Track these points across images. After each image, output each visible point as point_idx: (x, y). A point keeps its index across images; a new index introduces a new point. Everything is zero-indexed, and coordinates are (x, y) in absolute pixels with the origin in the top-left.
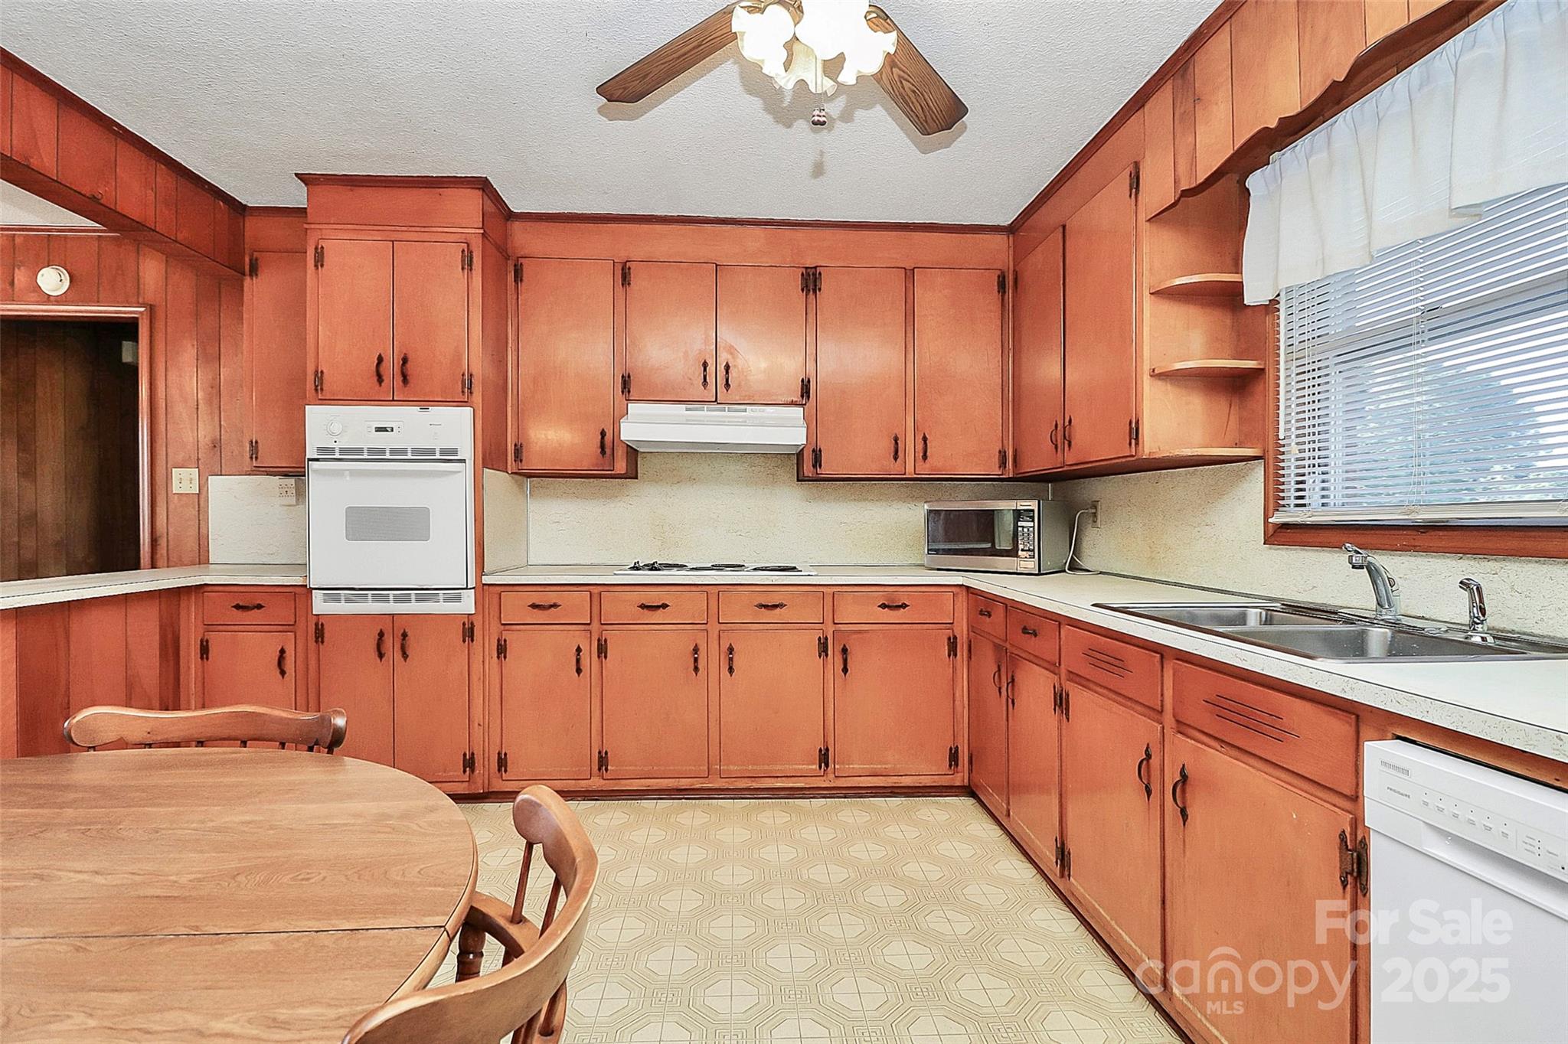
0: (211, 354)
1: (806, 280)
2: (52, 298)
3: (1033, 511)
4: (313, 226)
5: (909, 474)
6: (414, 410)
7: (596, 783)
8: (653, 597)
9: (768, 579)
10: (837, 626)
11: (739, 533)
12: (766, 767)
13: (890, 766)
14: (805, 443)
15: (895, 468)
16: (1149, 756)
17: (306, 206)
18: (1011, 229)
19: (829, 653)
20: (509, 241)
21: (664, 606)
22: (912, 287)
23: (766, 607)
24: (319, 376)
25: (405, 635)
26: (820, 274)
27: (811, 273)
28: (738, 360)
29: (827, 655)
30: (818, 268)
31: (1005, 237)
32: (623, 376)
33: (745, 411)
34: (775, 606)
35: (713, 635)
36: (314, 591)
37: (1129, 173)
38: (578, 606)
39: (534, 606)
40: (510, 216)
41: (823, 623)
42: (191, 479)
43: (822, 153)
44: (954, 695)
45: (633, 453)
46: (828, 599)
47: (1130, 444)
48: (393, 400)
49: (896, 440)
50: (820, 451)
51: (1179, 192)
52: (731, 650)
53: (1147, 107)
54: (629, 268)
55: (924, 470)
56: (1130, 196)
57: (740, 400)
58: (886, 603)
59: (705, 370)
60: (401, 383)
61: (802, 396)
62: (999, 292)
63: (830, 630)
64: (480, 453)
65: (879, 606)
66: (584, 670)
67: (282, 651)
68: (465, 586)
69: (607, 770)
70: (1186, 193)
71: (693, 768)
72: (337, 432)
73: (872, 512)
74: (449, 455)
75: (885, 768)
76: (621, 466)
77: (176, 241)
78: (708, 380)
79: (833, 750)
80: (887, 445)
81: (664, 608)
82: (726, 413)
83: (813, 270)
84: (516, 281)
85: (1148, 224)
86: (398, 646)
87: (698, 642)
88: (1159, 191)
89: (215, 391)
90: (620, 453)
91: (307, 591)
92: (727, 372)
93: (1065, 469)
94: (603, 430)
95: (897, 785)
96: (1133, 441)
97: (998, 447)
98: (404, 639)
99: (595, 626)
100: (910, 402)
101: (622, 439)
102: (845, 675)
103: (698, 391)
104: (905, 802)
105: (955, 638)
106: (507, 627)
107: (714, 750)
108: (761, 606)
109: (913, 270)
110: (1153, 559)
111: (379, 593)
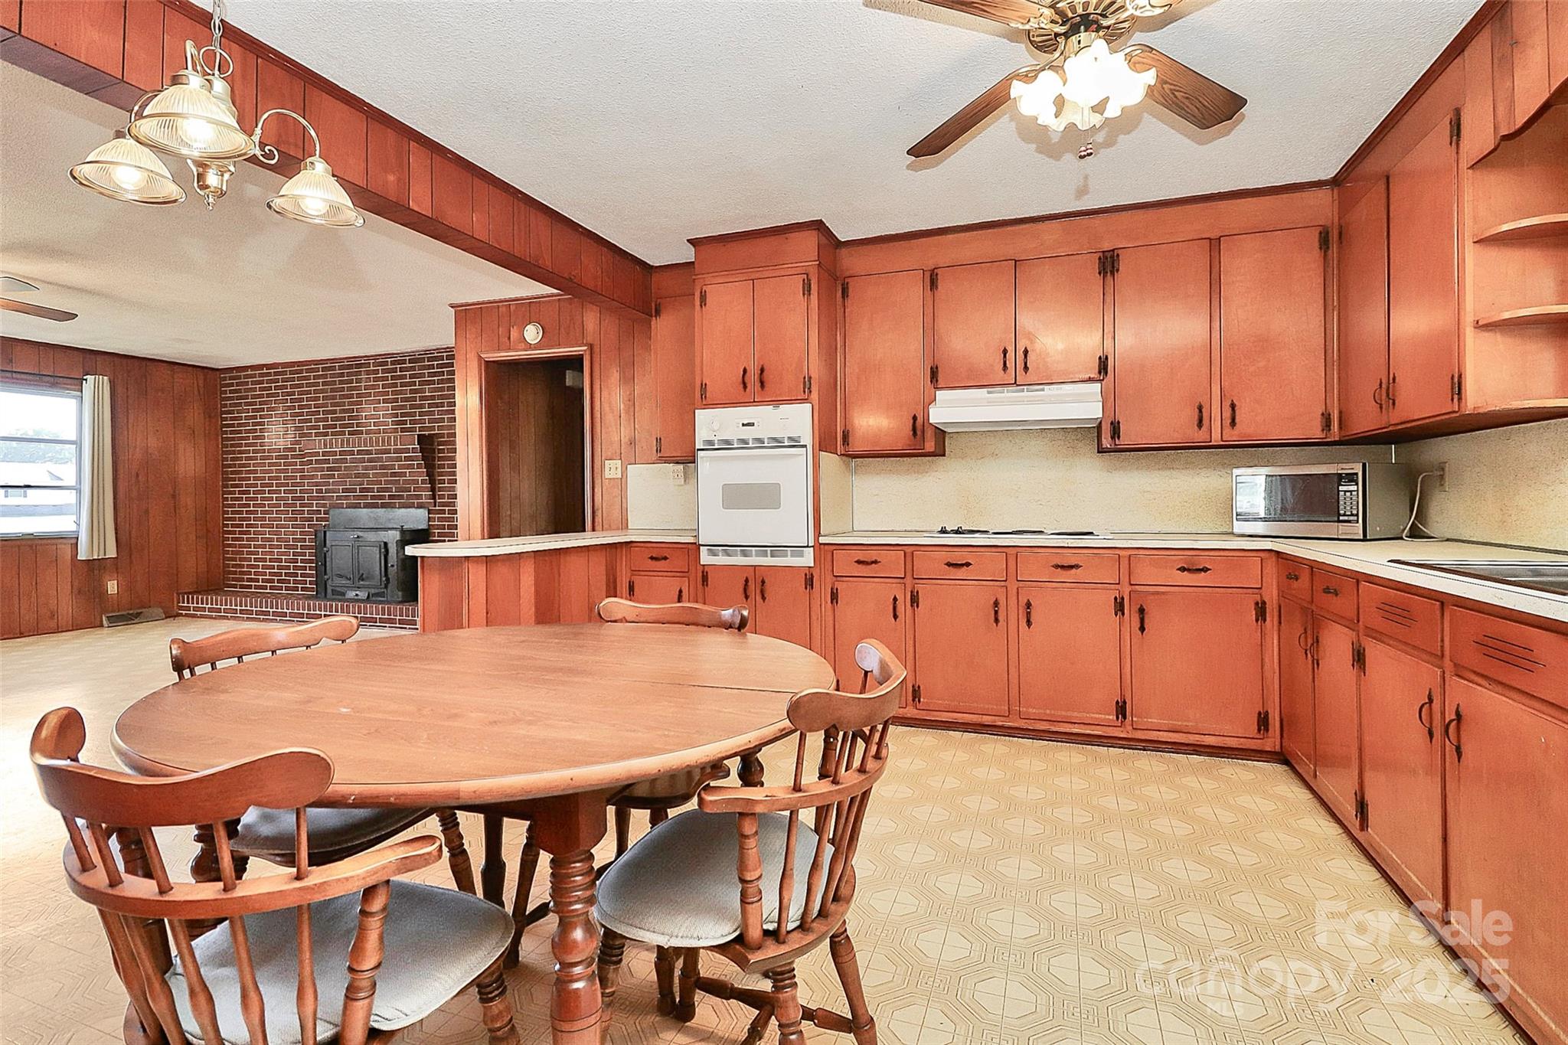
0: (628, 379)
1: (1104, 263)
2: (532, 346)
3: (1357, 474)
4: (699, 276)
5: (1215, 441)
6: (769, 409)
7: (911, 712)
8: (958, 557)
9: (1063, 542)
10: (1133, 587)
11: (1040, 502)
12: (1064, 713)
13: (1191, 724)
14: (1101, 416)
15: (1200, 436)
16: (1431, 701)
17: (693, 260)
18: (1336, 182)
19: (1125, 611)
20: (838, 266)
21: (968, 564)
22: (1218, 256)
23: (1063, 567)
24: (704, 388)
25: (763, 582)
26: (1118, 255)
27: (1109, 256)
28: (1036, 344)
29: (1123, 614)
30: (1116, 251)
31: (1329, 191)
32: (931, 368)
33: (1043, 390)
34: (1071, 567)
35: (1013, 591)
36: (701, 548)
37: (1449, 120)
38: (894, 564)
39: (859, 562)
40: (839, 244)
41: (1119, 584)
42: (616, 468)
43: (1086, 177)
44: (1262, 659)
45: (940, 434)
46: (1124, 563)
47: (1452, 400)
48: (754, 402)
49: (1200, 409)
50: (1119, 422)
51: (1499, 138)
52: (1029, 605)
53: (1466, 53)
54: (937, 274)
55: (1232, 436)
56: (1451, 144)
57: (1038, 380)
58: (1185, 566)
59: (1005, 356)
60: (760, 389)
61: (1100, 373)
62: (1321, 248)
63: (1126, 590)
64: (818, 439)
65: (1178, 569)
66: (900, 616)
67: (681, 591)
68: (806, 545)
69: (919, 701)
70: (1506, 138)
71: (995, 707)
72: (716, 428)
73: (1178, 480)
74: (795, 443)
75: (1187, 726)
76: (930, 446)
77: (613, 300)
78: (1008, 365)
79: (1130, 702)
80: (1190, 415)
81: (967, 566)
82: (1025, 393)
83: (1112, 253)
84: (843, 297)
85: (1470, 171)
86: (758, 591)
87: (998, 596)
88: (1479, 136)
89: (631, 403)
90: (929, 434)
91: (697, 546)
92: (1026, 356)
93: (1391, 428)
94: (915, 415)
95: (1199, 743)
96: (1456, 397)
97: (1320, 409)
98: (763, 585)
99: (909, 580)
100: (1216, 369)
101: (931, 421)
102: (1142, 634)
103: (999, 375)
104: (1209, 761)
105: (1264, 603)
106: (839, 579)
107: (1014, 691)
108: (1057, 566)
109: (1219, 239)
110: (1505, 522)
111: (744, 549)
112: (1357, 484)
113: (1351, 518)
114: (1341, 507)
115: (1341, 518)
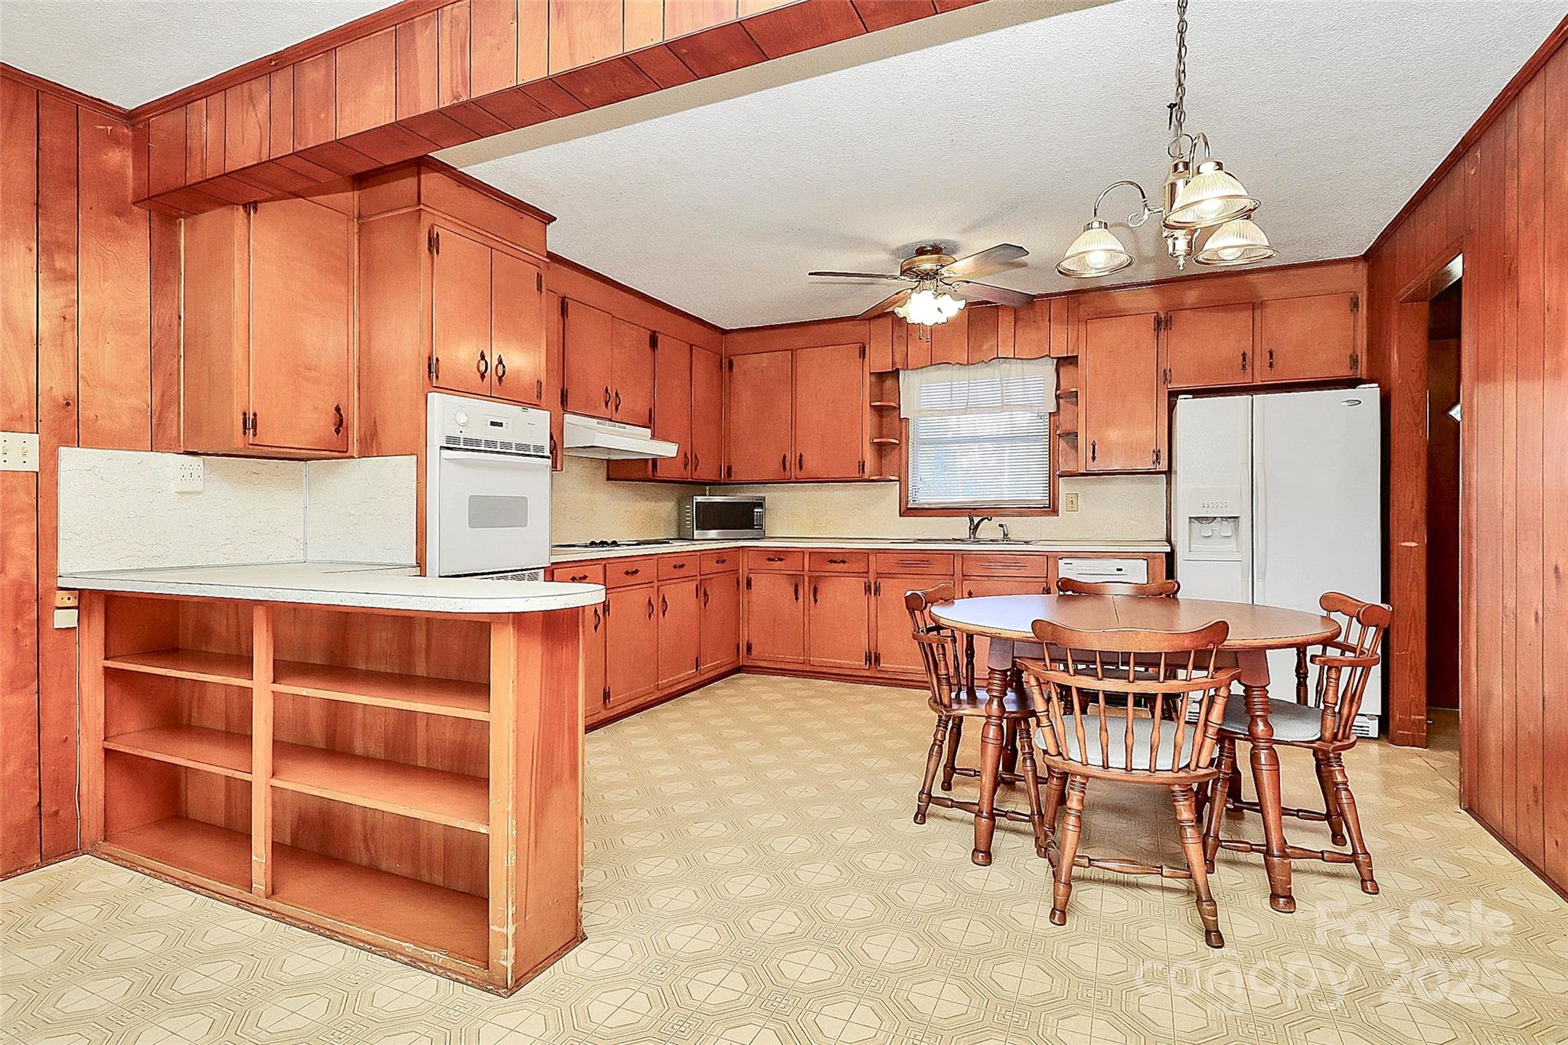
112: (763, 508)
113: (761, 527)
114: (755, 521)
115: (756, 527)
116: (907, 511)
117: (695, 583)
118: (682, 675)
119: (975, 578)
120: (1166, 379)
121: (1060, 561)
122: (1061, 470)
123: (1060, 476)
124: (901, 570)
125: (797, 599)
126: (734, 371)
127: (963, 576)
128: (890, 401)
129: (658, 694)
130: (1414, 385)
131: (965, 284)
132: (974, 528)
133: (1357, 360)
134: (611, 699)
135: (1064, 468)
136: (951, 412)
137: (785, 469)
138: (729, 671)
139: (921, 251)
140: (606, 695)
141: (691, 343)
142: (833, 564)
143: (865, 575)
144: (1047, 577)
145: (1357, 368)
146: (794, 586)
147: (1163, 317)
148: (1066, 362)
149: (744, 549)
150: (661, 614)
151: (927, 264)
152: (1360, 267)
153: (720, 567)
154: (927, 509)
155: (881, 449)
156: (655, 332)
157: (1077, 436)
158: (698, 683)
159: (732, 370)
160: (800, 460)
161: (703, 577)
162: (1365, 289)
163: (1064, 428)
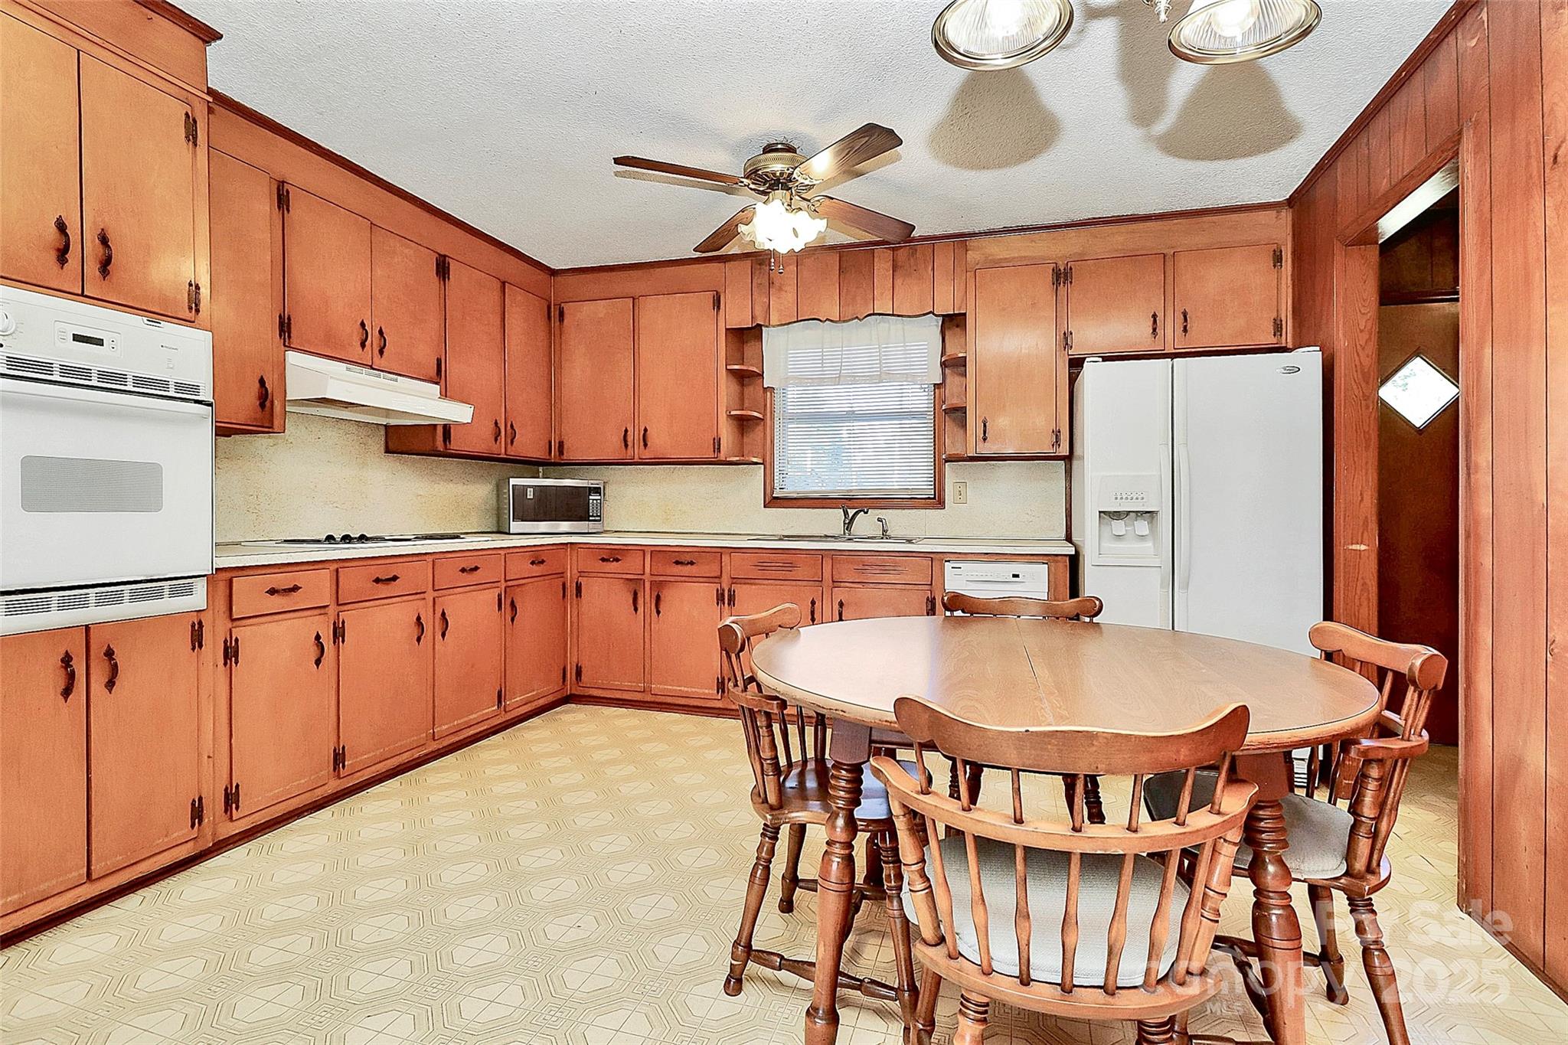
1: (439, 265)
3: (600, 488)
5: (501, 455)
7: (331, 785)
15: (494, 449)
21: (395, 578)
26: (448, 263)
27: (442, 260)
30: (447, 258)
32: (281, 316)
39: (271, 592)
68: (197, 573)
69: (342, 768)
94: (262, 377)
106: (238, 623)
111: (73, 592)
112: (600, 495)
113: (597, 518)
114: (591, 511)
115: (591, 518)
116: (773, 501)
117: (496, 592)
118: (474, 716)
119: (847, 584)
120: (1067, 344)
121: (946, 564)
122: (948, 453)
123: (946, 462)
124: (759, 574)
125: (636, 609)
126: (565, 321)
127: (833, 582)
128: (752, 365)
129: (434, 746)
130: (1363, 349)
131: (827, 199)
132: (849, 524)
133: (1281, 325)
134: (346, 763)
135: (951, 450)
136: (821, 381)
137: (626, 446)
138: (553, 702)
139: (769, 149)
140: (339, 758)
141: (503, 279)
142: (679, 566)
143: (717, 580)
144: (931, 584)
145: (1281, 335)
146: (632, 593)
147: (1062, 269)
148: (953, 322)
149: (573, 546)
150: (439, 636)
151: (777, 166)
152: (1283, 213)
153: (537, 570)
154: (795, 499)
155: (743, 424)
156: (445, 256)
157: (965, 413)
158: (500, 724)
159: (563, 320)
160: (644, 435)
161: (510, 583)
162: (1290, 238)
163: (949, 403)
